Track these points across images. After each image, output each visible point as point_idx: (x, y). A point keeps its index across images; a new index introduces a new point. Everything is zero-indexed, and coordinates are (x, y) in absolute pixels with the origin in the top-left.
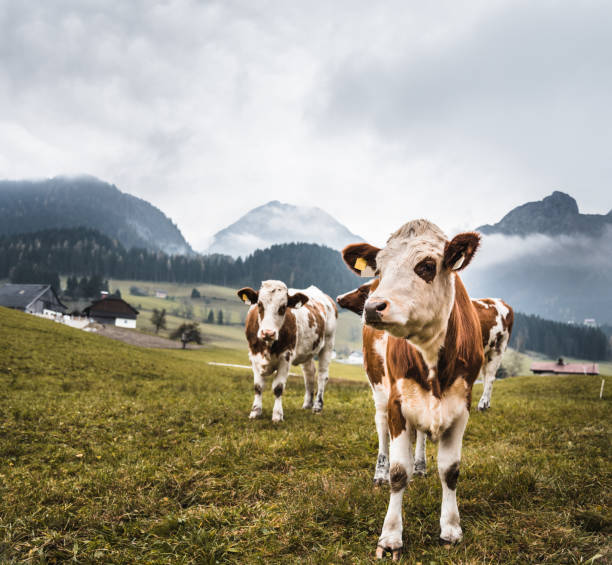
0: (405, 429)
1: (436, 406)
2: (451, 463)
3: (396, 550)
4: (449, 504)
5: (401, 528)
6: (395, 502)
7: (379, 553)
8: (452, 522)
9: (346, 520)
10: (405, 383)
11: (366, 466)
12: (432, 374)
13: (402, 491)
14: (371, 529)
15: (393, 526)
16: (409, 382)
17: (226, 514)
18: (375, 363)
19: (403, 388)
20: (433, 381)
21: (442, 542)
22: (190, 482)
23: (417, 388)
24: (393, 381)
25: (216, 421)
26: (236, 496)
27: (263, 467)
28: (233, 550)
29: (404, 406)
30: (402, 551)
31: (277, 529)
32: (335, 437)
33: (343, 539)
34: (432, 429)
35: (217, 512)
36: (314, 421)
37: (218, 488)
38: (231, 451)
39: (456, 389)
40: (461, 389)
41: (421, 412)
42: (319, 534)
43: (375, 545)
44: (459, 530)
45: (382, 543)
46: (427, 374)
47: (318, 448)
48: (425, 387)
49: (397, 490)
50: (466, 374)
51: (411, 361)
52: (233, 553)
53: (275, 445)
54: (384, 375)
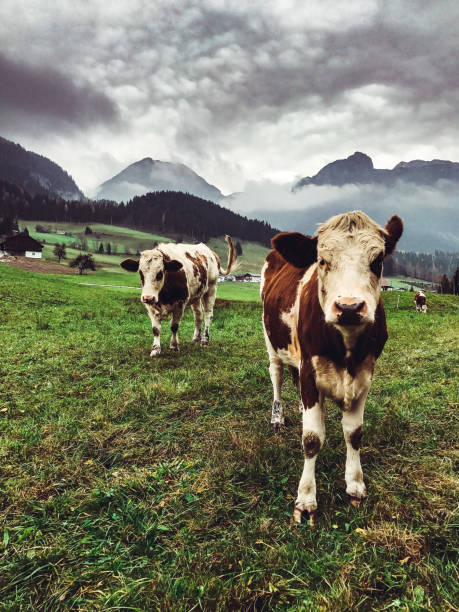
0: (318, 400)
1: (351, 382)
2: (356, 427)
3: (312, 512)
4: (353, 465)
7: (297, 516)
8: (357, 479)
9: (262, 482)
10: (320, 360)
11: (259, 406)
12: (348, 354)
13: (315, 457)
14: (285, 489)
15: (309, 489)
16: (325, 359)
17: (150, 479)
18: (281, 331)
19: (318, 364)
20: (349, 359)
22: (110, 439)
23: (331, 365)
25: (123, 362)
26: (155, 453)
27: (170, 417)
28: (164, 528)
30: (317, 513)
31: (200, 495)
32: (226, 374)
33: (262, 502)
34: (345, 400)
35: (140, 475)
36: (205, 357)
37: (137, 445)
38: (142, 399)
39: (366, 364)
40: (370, 364)
41: (335, 385)
42: (241, 500)
45: (299, 506)
46: (344, 354)
47: (214, 389)
49: (311, 456)
52: (165, 533)
53: (181, 388)
54: (290, 343)
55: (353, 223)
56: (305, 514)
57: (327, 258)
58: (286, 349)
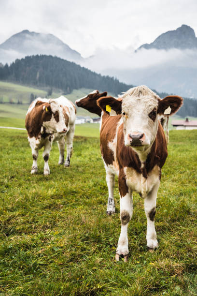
0: (128, 192)
1: (145, 182)
2: (152, 208)
3: (125, 255)
4: (151, 228)
5: (127, 243)
6: (124, 231)
7: (117, 258)
8: (153, 238)
9: (98, 240)
10: (128, 169)
11: (101, 202)
12: (143, 166)
13: (128, 224)
14: (111, 244)
15: (124, 243)
16: (130, 169)
17: (33, 240)
18: (109, 154)
19: (127, 171)
20: (143, 169)
21: (148, 248)
22: (8, 220)
23: (134, 172)
24: (121, 167)
25: (13, 177)
26: (35, 228)
27: (45, 208)
28: (41, 263)
29: (127, 181)
30: (129, 256)
31: (62, 247)
32: (81, 184)
33: (97, 251)
34: (142, 192)
35: (27, 238)
36: (67, 174)
37: (24, 223)
38: (27, 199)
39: (154, 171)
40: (157, 171)
41: (137, 184)
42: (85, 249)
43: (115, 253)
44: (157, 241)
45: (119, 252)
46: (140, 166)
47: (73, 193)
48: (139, 171)
49: (125, 224)
50: (159, 163)
51: (131, 158)
52: (42, 265)
53: (51, 192)
54: (114, 160)
55: (140, 92)
56: (122, 256)
57: (126, 111)
58: (112, 164)
